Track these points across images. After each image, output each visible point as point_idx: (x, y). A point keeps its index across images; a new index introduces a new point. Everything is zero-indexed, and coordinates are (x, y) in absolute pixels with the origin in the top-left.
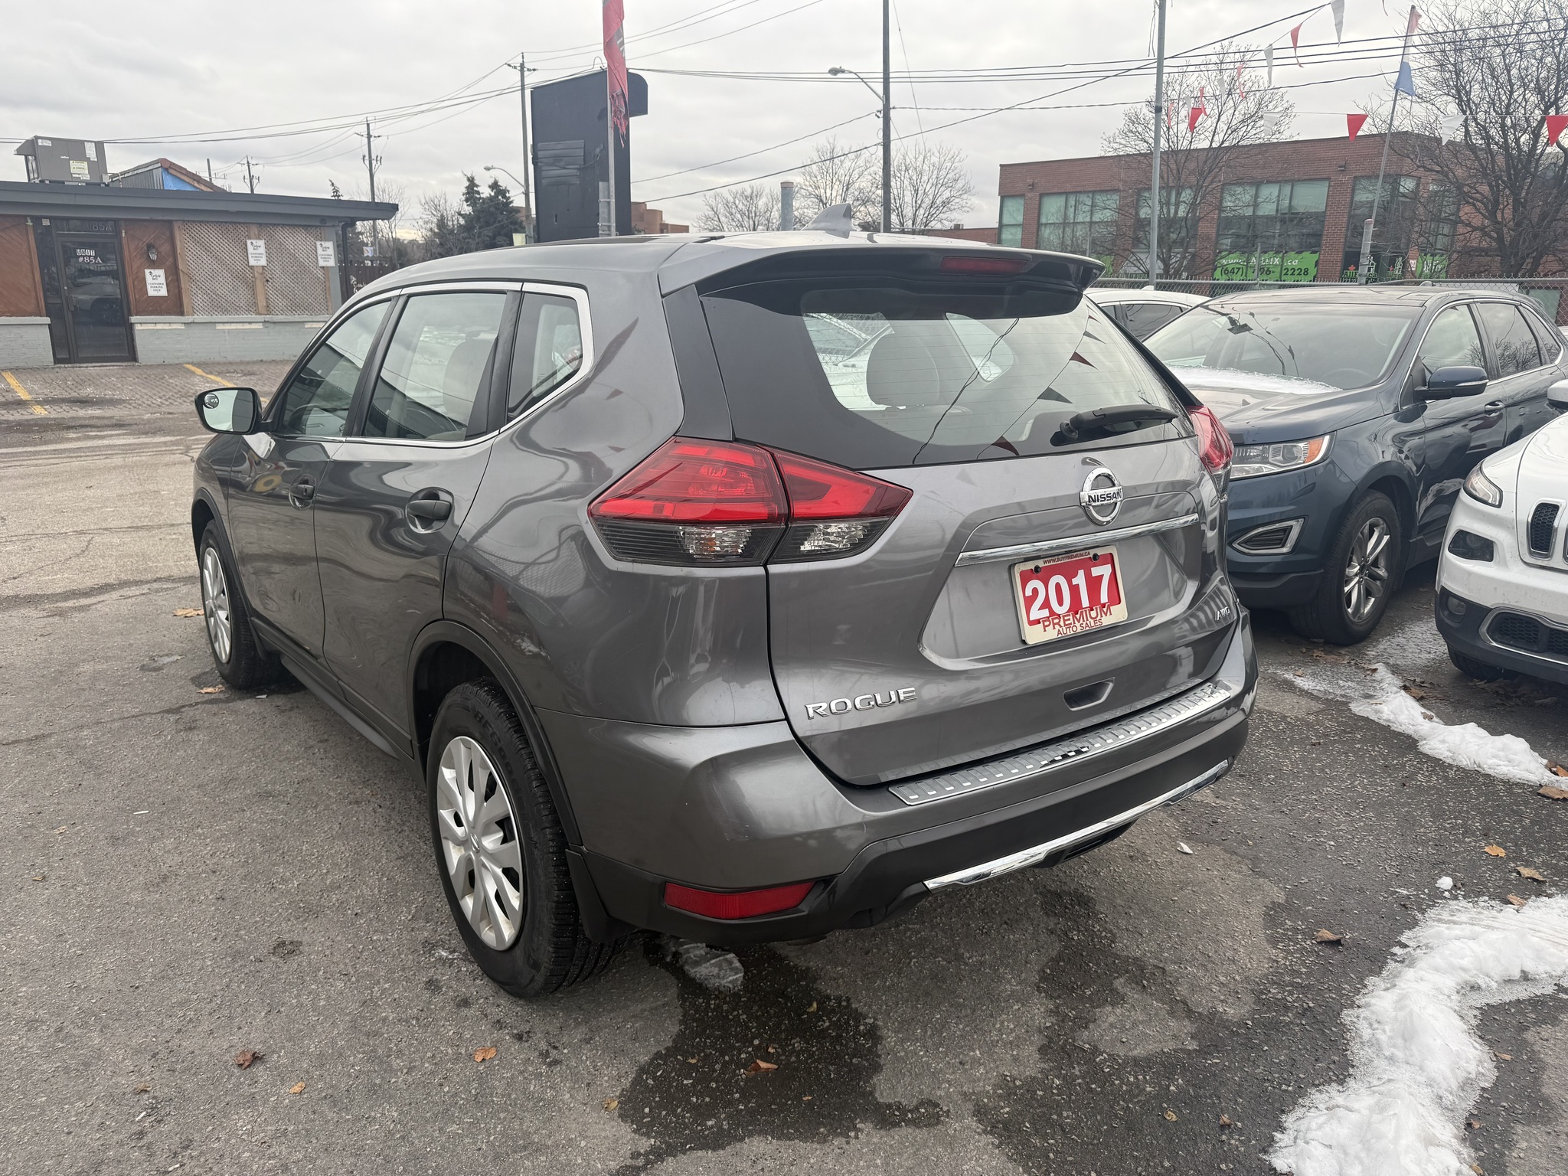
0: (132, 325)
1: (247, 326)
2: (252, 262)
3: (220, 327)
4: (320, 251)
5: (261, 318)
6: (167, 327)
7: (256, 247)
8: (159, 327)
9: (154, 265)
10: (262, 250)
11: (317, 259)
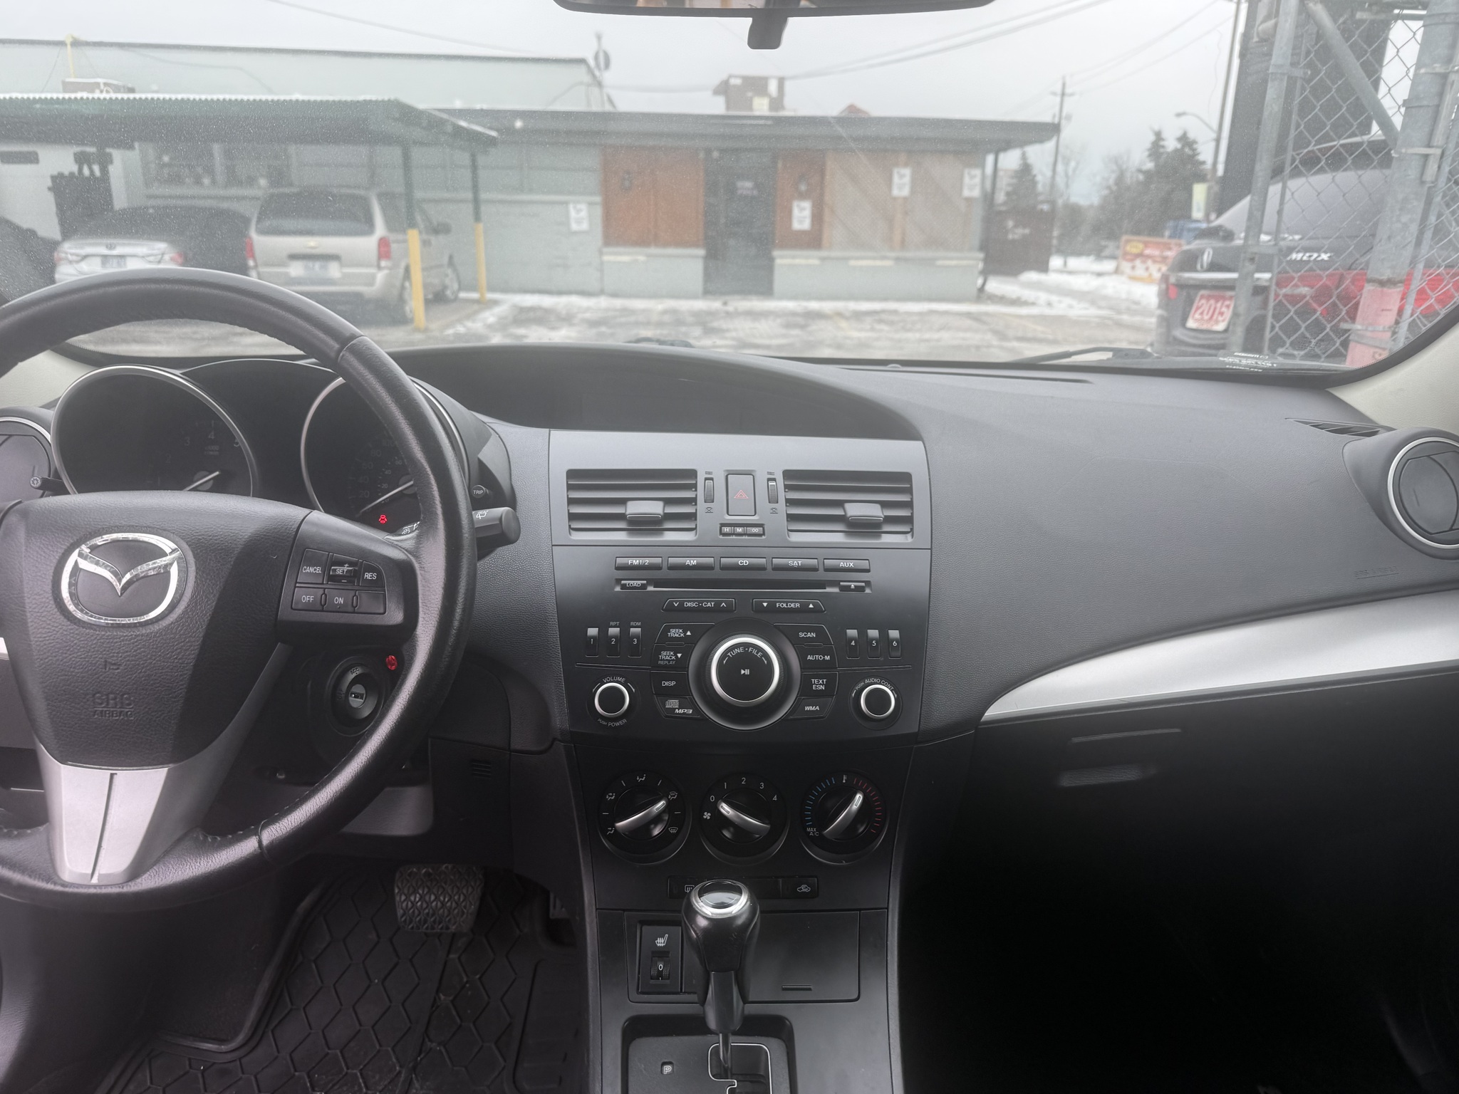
0: (772, 260)
1: (879, 263)
2: (895, 192)
3: (852, 263)
4: (967, 180)
5: (893, 254)
6: (802, 261)
7: (902, 176)
8: (797, 261)
9: (802, 196)
10: (907, 179)
11: (961, 189)
